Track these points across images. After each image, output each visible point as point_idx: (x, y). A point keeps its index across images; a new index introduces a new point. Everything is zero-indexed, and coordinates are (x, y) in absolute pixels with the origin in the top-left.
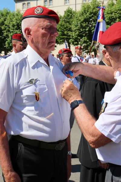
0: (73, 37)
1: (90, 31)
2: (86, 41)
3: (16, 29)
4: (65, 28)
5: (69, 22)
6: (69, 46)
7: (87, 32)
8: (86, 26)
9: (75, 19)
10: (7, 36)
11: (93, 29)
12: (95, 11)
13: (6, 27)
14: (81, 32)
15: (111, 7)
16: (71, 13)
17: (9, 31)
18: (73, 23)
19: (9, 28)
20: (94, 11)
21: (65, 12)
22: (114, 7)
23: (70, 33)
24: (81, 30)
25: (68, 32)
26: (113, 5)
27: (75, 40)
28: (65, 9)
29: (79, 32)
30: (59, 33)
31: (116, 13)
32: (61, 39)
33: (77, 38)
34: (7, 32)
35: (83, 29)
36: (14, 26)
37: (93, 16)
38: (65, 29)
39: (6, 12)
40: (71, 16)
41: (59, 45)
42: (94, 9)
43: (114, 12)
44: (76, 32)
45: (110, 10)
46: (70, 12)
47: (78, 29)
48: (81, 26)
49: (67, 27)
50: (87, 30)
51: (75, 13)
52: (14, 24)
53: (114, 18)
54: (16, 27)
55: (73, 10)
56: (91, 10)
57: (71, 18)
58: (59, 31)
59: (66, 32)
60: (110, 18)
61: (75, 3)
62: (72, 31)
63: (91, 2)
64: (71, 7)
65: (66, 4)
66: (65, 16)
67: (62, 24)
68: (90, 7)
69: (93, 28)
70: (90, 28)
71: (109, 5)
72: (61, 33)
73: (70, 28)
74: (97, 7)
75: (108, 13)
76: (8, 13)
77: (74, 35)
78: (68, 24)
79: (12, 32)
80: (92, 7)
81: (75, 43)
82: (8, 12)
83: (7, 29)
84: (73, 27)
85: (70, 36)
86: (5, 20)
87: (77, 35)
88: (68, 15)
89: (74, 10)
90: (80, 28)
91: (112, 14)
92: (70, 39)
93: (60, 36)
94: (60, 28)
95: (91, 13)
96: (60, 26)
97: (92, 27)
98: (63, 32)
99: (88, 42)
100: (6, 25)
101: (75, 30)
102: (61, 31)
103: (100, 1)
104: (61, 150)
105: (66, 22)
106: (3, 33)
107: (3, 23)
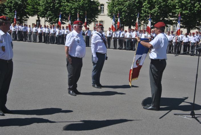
0: (41, 10)
1: (54, 6)
2: (51, 14)
7: (52, 7)
8: (50, 2)
14: (47, 7)
23: (39, 7)
24: (46, 6)
27: (42, 13)
29: (45, 7)
32: (31, 12)
33: (43, 12)
35: (48, 5)
41: (31, 16)
44: (43, 7)
47: (45, 5)
48: (47, 2)
50: (51, 5)
59: (35, 6)
62: (40, 6)
69: (56, 4)
70: (54, 4)
73: (39, 3)
77: (41, 9)
81: (42, 15)
85: (38, 9)
87: (44, 9)
90: (46, 4)
92: (39, 12)
94: (30, 3)
98: (33, 6)
99: (52, 15)
101: (43, 5)
102: (32, 5)
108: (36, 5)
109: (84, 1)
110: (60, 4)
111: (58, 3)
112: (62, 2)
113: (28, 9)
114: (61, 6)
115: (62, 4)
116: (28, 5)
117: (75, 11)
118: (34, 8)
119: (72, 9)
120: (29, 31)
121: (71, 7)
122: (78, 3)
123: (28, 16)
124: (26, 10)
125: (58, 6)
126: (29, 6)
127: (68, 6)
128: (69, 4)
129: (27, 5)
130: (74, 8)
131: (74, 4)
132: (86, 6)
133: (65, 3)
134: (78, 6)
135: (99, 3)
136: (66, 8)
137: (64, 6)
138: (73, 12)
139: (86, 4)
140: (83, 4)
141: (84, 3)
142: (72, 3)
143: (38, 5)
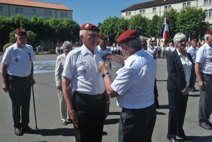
0: (158, 33)
3: (122, 29)
4: (153, 28)
5: (155, 24)
6: (156, 39)
9: (160, 22)
10: (116, 34)
11: (171, 28)
12: (173, 17)
15: (183, 13)
16: (157, 18)
17: (117, 30)
18: (158, 24)
19: (118, 28)
21: (153, 18)
22: (185, 13)
23: (156, 31)
26: (184, 12)
28: (153, 15)
31: (186, 17)
32: (150, 35)
34: (116, 31)
36: (120, 27)
37: (171, 20)
40: (157, 20)
41: (149, 38)
42: (172, 15)
43: (185, 17)
44: (160, 30)
45: (182, 15)
49: (154, 27)
51: (160, 18)
52: (120, 26)
53: (185, 21)
54: (122, 28)
56: (170, 16)
57: (157, 21)
59: (153, 30)
60: (182, 20)
61: (159, 11)
62: (157, 29)
63: (170, 11)
64: (157, 14)
65: (154, 12)
66: (153, 20)
68: (169, 14)
71: (182, 12)
73: (157, 28)
74: (174, 14)
75: (181, 18)
76: (117, 19)
78: (155, 25)
79: (120, 31)
80: (170, 14)
84: (158, 27)
85: (156, 32)
86: (115, 24)
88: (155, 19)
89: (159, 16)
91: (183, 18)
92: (156, 34)
94: (149, 27)
95: (170, 18)
97: (170, 26)
98: (152, 30)
100: (116, 27)
101: (160, 29)
102: (150, 30)
104: (99, 99)
105: (154, 24)
106: (114, 32)
107: (113, 26)
108: (154, 29)
109: (196, 23)
110: (175, 27)
111: (172, 26)
112: (176, 25)
113: (147, 33)
114: (175, 28)
115: (176, 27)
116: (147, 29)
117: (188, 31)
118: (152, 32)
119: (186, 30)
120: (163, 50)
121: (185, 28)
122: (191, 25)
123: (147, 38)
124: (146, 34)
125: (172, 28)
127: (181, 28)
128: (182, 26)
130: (187, 29)
131: (187, 26)
132: (198, 27)
133: (179, 25)
134: (191, 27)
135: (208, 23)
136: (180, 30)
137: (178, 28)
138: (186, 33)
139: (198, 25)
140: (195, 26)
141: (196, 24)
142: (185, 25)
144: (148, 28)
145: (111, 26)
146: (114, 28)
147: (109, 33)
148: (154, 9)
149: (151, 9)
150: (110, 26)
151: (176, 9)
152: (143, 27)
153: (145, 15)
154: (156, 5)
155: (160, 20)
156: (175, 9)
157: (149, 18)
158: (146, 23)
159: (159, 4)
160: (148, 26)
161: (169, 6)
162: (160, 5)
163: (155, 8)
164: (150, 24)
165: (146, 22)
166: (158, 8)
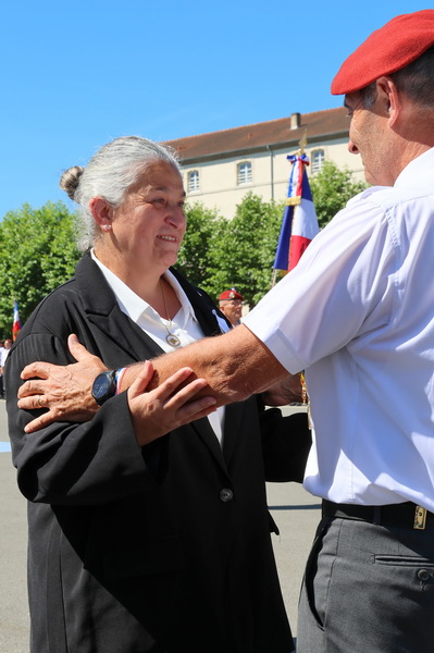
4: (238, 259)
5: (250, 239)
9: (270, 229)
12: (333, 202)
13: (55, 259)
16: (257, 211)
18: (265, 240)
19: (64, 262)
20: (330, 201)
21: (240, 208)
23: (254, 274)
25: (250, 271)
28: (239, 198)
30: (222, 274)
34: (56, 276)
38: (239, 263)
39: (57, 214)
40: (258, 219)
42: (328, 195)
46: (254, 208)
49: (245, 255)
51: (270, 209)
55: (263, 202)
57: (257, 226)
58: (219, 268)
59: (241, 272)
61: (269, 180)
62: (260, 267)
63: (320, 176)
64: (256, 192)
65: (241, 185)
66: (237, 222)
67: (228, 245)
72: (226, 273)
73: (256, 258)
74: (339, 190)
76: (62, 217)
78: (247, 244)
80: (322, 190)
82: (63, 213)
83: (56, 267)
85: (255, 282)
86: (52, 238)
88: (249, 218)
89: (266, 200)
93: (224, 282)
94: (223, 258)
96: (222, 252)
98: (233, 271)
100: (55, 255)
102: (227, 269)
103: (348, 172)
105: (241, 239)
106: (44, 281)
107: (45, 249)
108: (243, 266)
113: (212, 285)
116: (213, 266)
118: (234, 279)
126: (214, 270)
129: (208, 270)
143: (251, 266)
144: (216, 260)
145: (31, 250)
146: (44, 264)
147: (21, 285)
148: (241, 166)
149: (228, 168)
150: (27, 248)
151: (350, 169)
152: (189, 254)
153: (200, 198)
154: (250, 147)
155: (273, 220)
156: (342, 169)
157: (219, 214)
158: (204, 236)
159: (267, 144)
160: (215, 253)
161: (315, 154)
162: (274, 149)
163: (249, 165)
164: (222, 243)
165: (204, 229)
166: (260, 164)
